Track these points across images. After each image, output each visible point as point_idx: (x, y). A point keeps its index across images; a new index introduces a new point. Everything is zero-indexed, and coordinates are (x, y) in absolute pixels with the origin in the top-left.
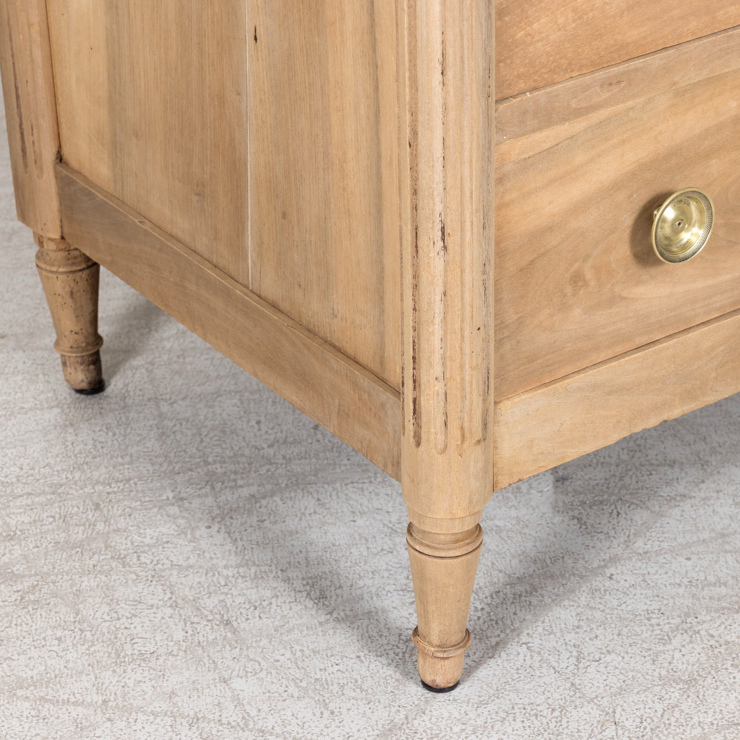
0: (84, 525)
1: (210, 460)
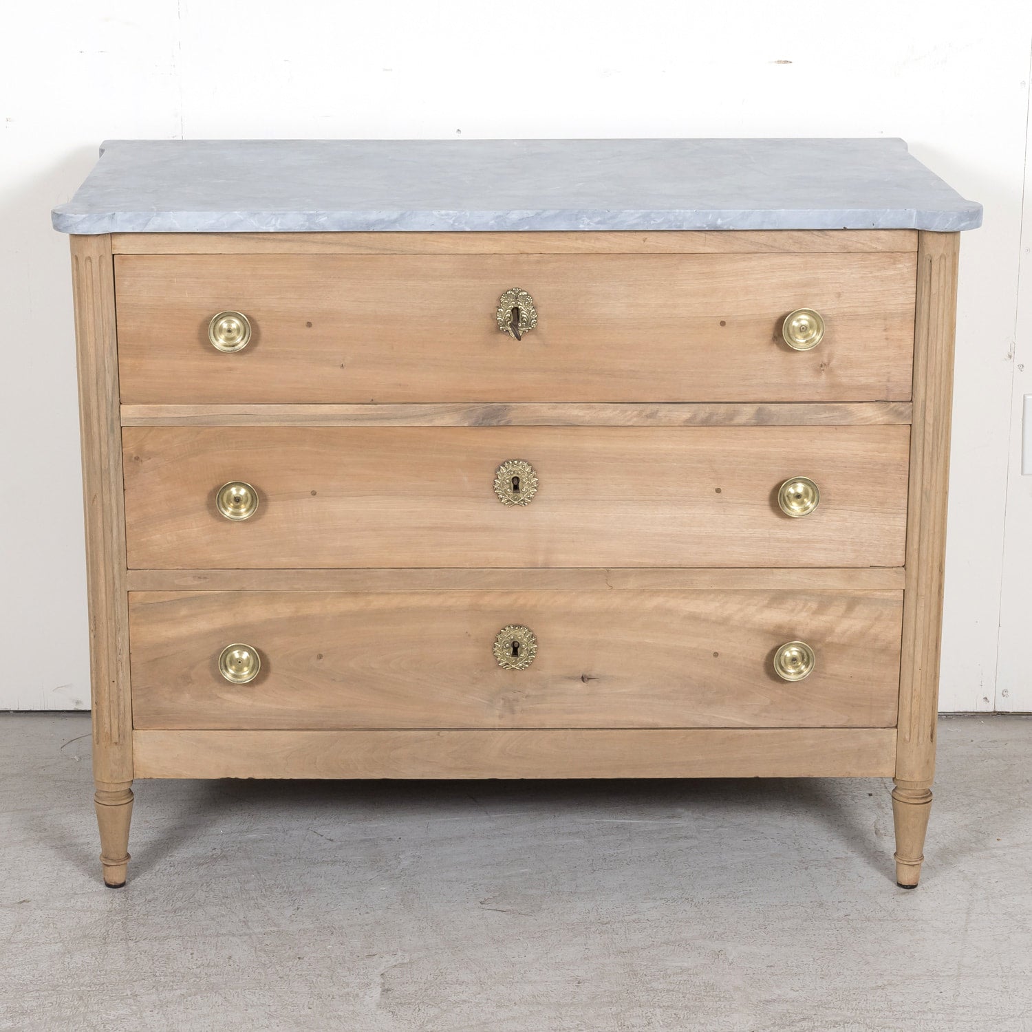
0: (72, 1008)
1: (157, 974)
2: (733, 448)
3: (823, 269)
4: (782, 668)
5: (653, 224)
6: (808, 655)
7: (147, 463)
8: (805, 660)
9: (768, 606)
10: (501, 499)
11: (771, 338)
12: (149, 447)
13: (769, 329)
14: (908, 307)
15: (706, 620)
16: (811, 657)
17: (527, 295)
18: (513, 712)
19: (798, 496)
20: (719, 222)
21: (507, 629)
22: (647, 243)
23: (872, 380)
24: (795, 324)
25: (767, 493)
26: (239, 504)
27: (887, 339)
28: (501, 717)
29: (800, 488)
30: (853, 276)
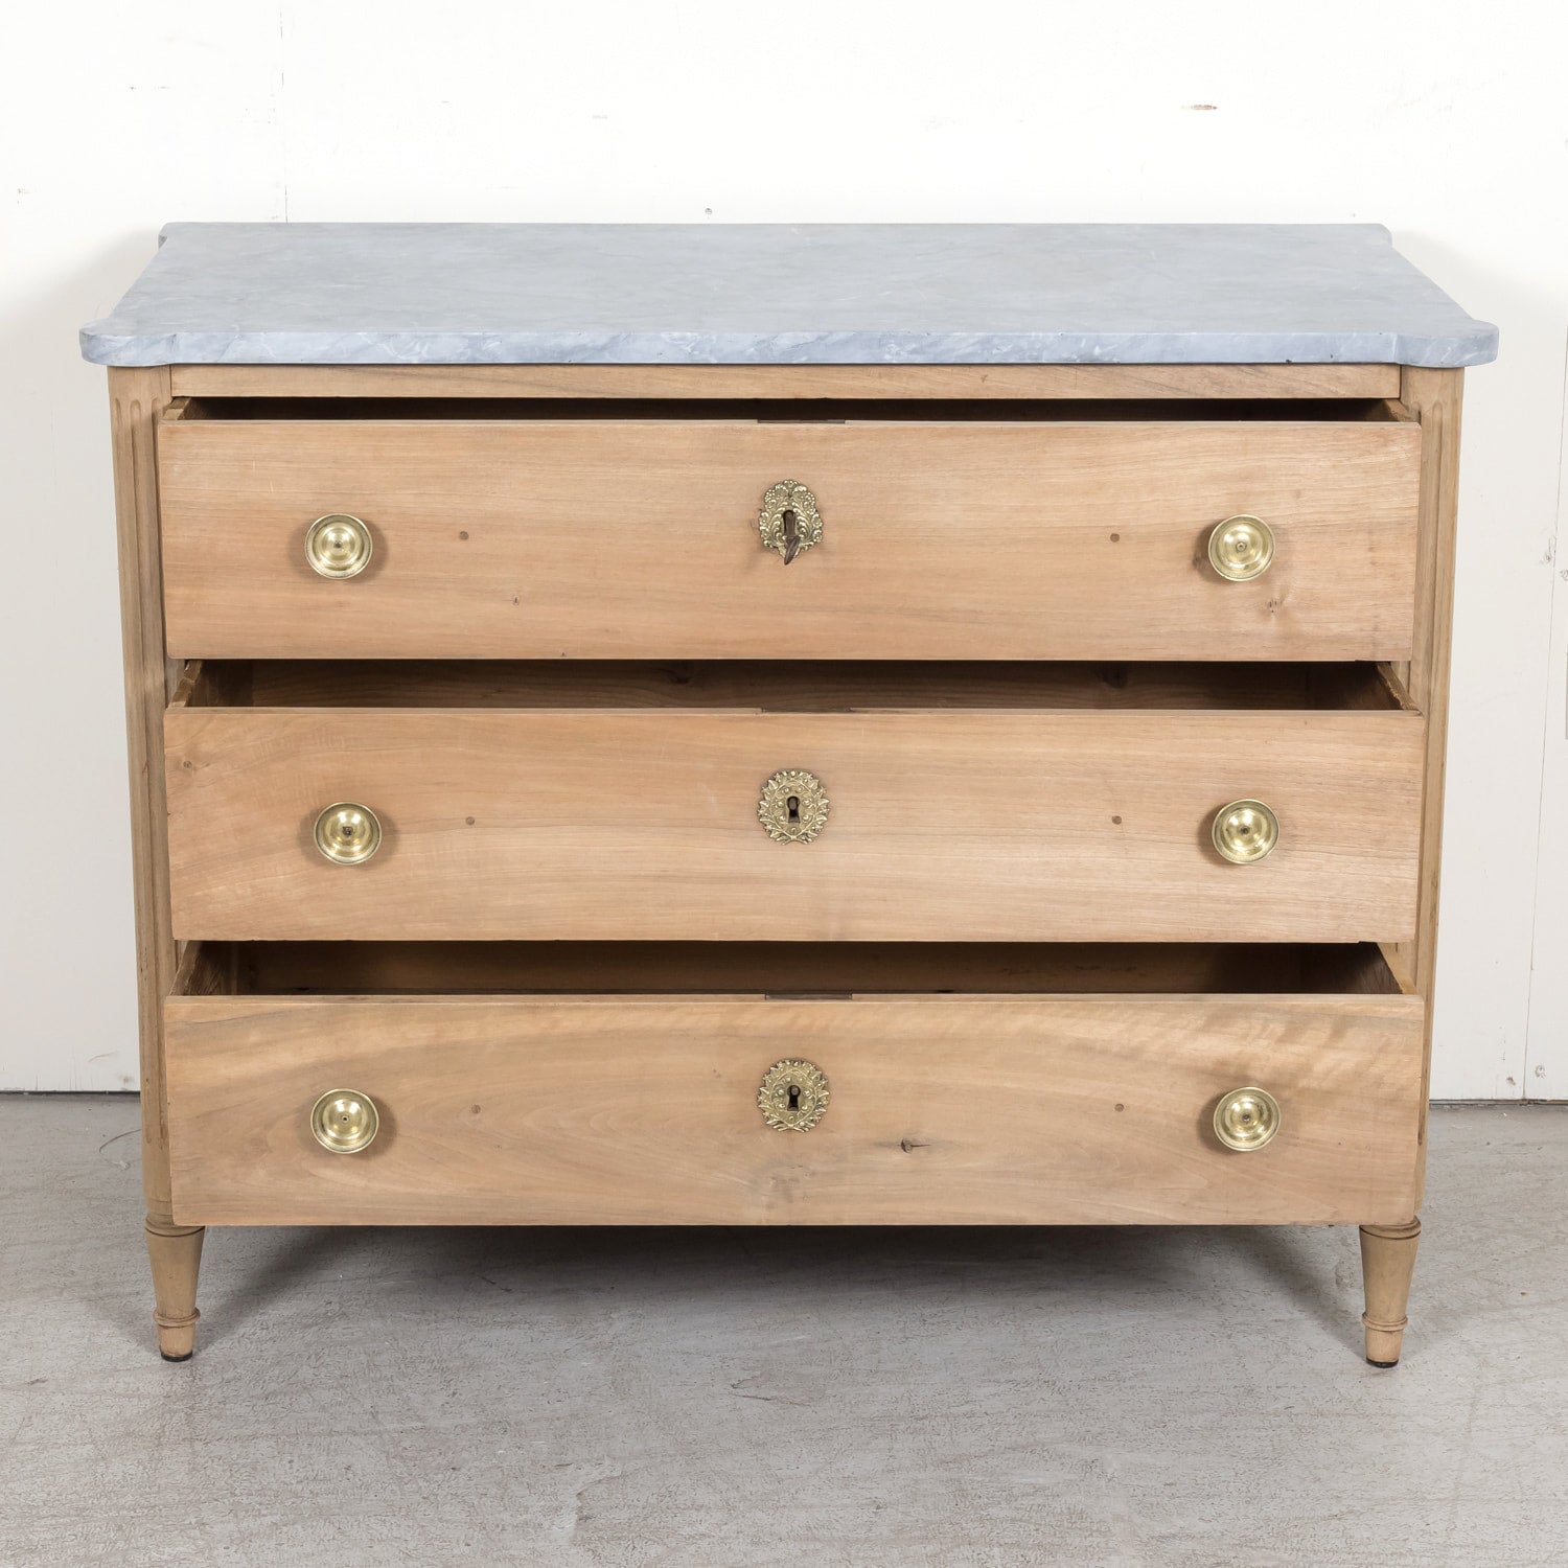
2: (1140, 753)
4: (1226, 1130)
5: (997, 354)
6: (1269, 1110)
7: (203, 772)
8: (1264, 1115)
9: (1205, 1029)
10: (770, 832)
11: (1190, 562)
12: (206, 747)
13: (1187, 546)
14: (1408, 513)
15: (1103, 1052)
16: (1274, 1113)
17: (807, 491)
18: (790, 1200)
19: (1245, 831)
20: (1097, 350)
21: (781, 1065)
23: (1349, 628)
24: (1228, 538)
25: (1197, 826)
26: (350, 838)
27: (1373, 563)
28: (770, 1205)
29: (1247, 817)
30: (1321, 463)
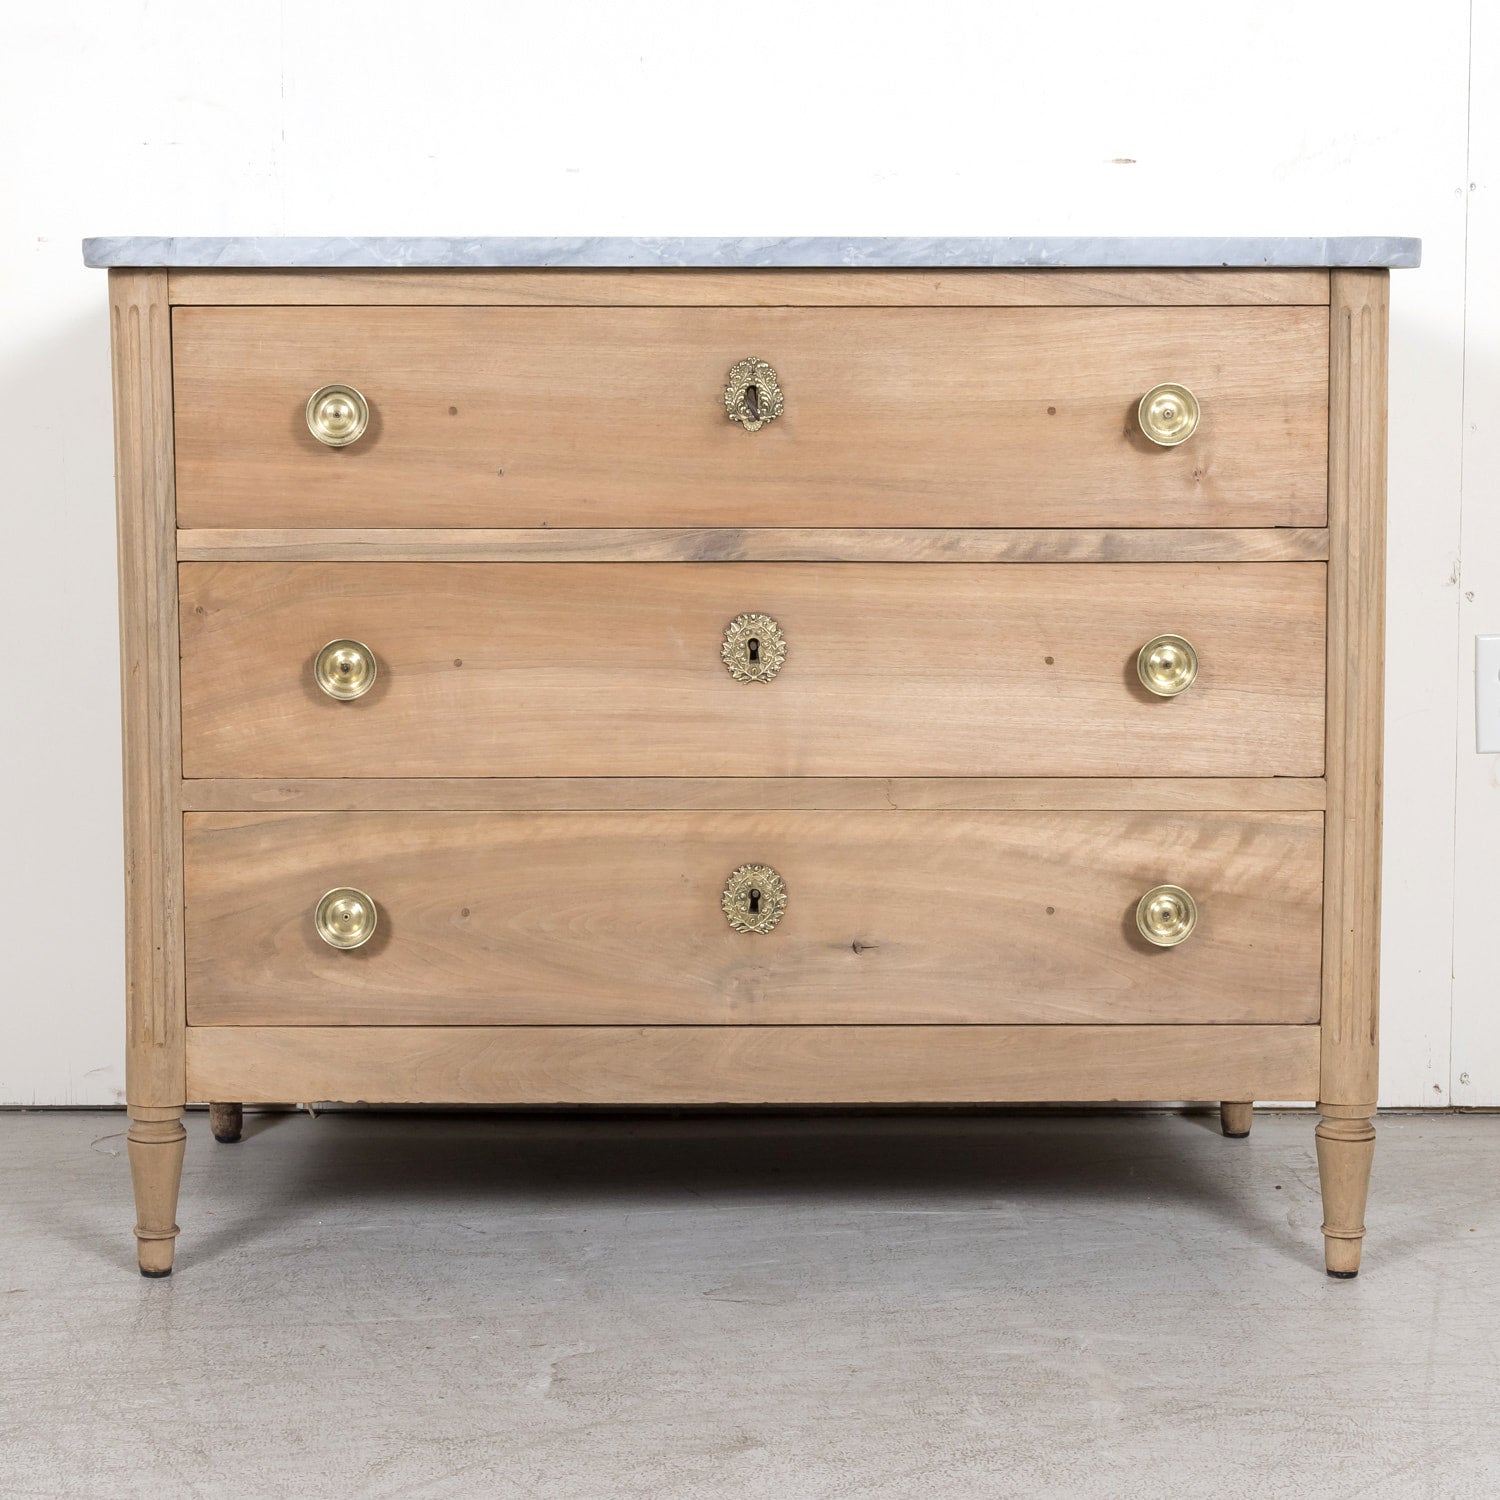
2: (1069, 597)
3: (1194, 330)
4: (1148, 927)
5: (949, 258)
6: (1187, 909)
7: (212, 618)
8: (1183, 915)
9: (1126, 836)
10: (733, 672)
11: (1121, 433)
12: (217, 593)
13: (1118, 418)
14: (1319, 386)
15: (1035, 858)
16: (1191, 911)
17: (769, 367)
18: (752, 1000)
19: (1167, 665)
20: (1044, 255)
21: (742, 869)
22: (940, 291)
23: (1268, 496)
24: (1155, 409)
25: (1121, 665)
26: (347, 675)
27: (1289, 434)
28: (733, 1006)
29: (1170, 653)
30: (1238, 341)
